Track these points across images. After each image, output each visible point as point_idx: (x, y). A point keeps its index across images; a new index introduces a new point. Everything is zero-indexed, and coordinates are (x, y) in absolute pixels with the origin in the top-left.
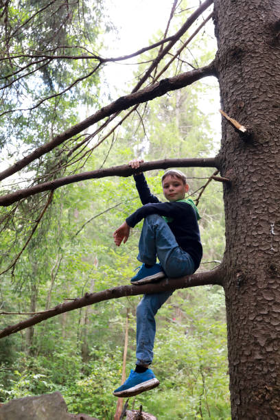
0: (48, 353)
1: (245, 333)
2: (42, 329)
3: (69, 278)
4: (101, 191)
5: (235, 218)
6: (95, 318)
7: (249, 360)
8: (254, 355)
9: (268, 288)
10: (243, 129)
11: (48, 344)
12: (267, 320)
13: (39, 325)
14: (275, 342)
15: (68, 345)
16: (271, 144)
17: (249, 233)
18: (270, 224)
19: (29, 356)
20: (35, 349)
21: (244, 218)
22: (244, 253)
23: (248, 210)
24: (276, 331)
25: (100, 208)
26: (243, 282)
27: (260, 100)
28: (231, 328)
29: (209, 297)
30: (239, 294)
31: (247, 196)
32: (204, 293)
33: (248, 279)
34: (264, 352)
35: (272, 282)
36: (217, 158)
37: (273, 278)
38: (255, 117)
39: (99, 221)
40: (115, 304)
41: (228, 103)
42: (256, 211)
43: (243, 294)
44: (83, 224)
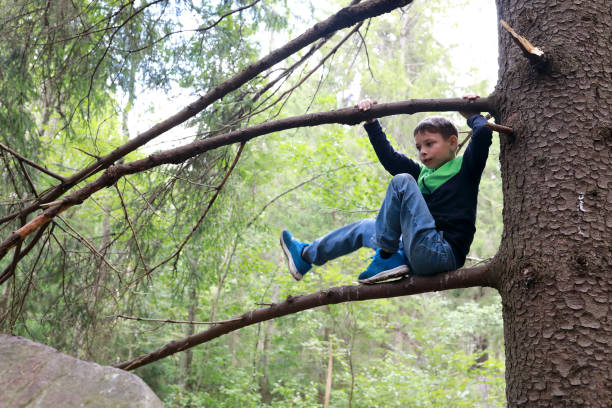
0: (212, 388)
1: (536, 358)
2: (204, 354)
3: (243, 282)
4: (291, 157)
5: (522, 187)
6: (279, 341)
7: (543, 397)
8: (551, 390)
9: (574, 292)
10: (537, 52)
11: (212, 376)
12: (572, 340)
13: (199, 348)
14: (585, 372)
15: (241, 378)
16: (578, 76)
17: (545, 209)
18: (577, 195)
19: (186, 392)
20: (194, 381)
21: (535, 186)
22: (536, 239)
23: (542, 175)
24: (586, 356)
25: (287, 183)
26: (534, 282)
27: (562, 9)
28: (513, 351)
29: (445, 315)
30: (528, 299)
31: (541, 153)
32: (438, 309)
33: (542, 277)
34: (566, 385)
35: (579, 282)
36: (491, 98)
37: (581, 276)
38: (554, 35)
39: (286, 201)
40: (309, 322)
41: (511, 14)
42: (556, 176)
43: (533, 300)
44: (264, 205)
